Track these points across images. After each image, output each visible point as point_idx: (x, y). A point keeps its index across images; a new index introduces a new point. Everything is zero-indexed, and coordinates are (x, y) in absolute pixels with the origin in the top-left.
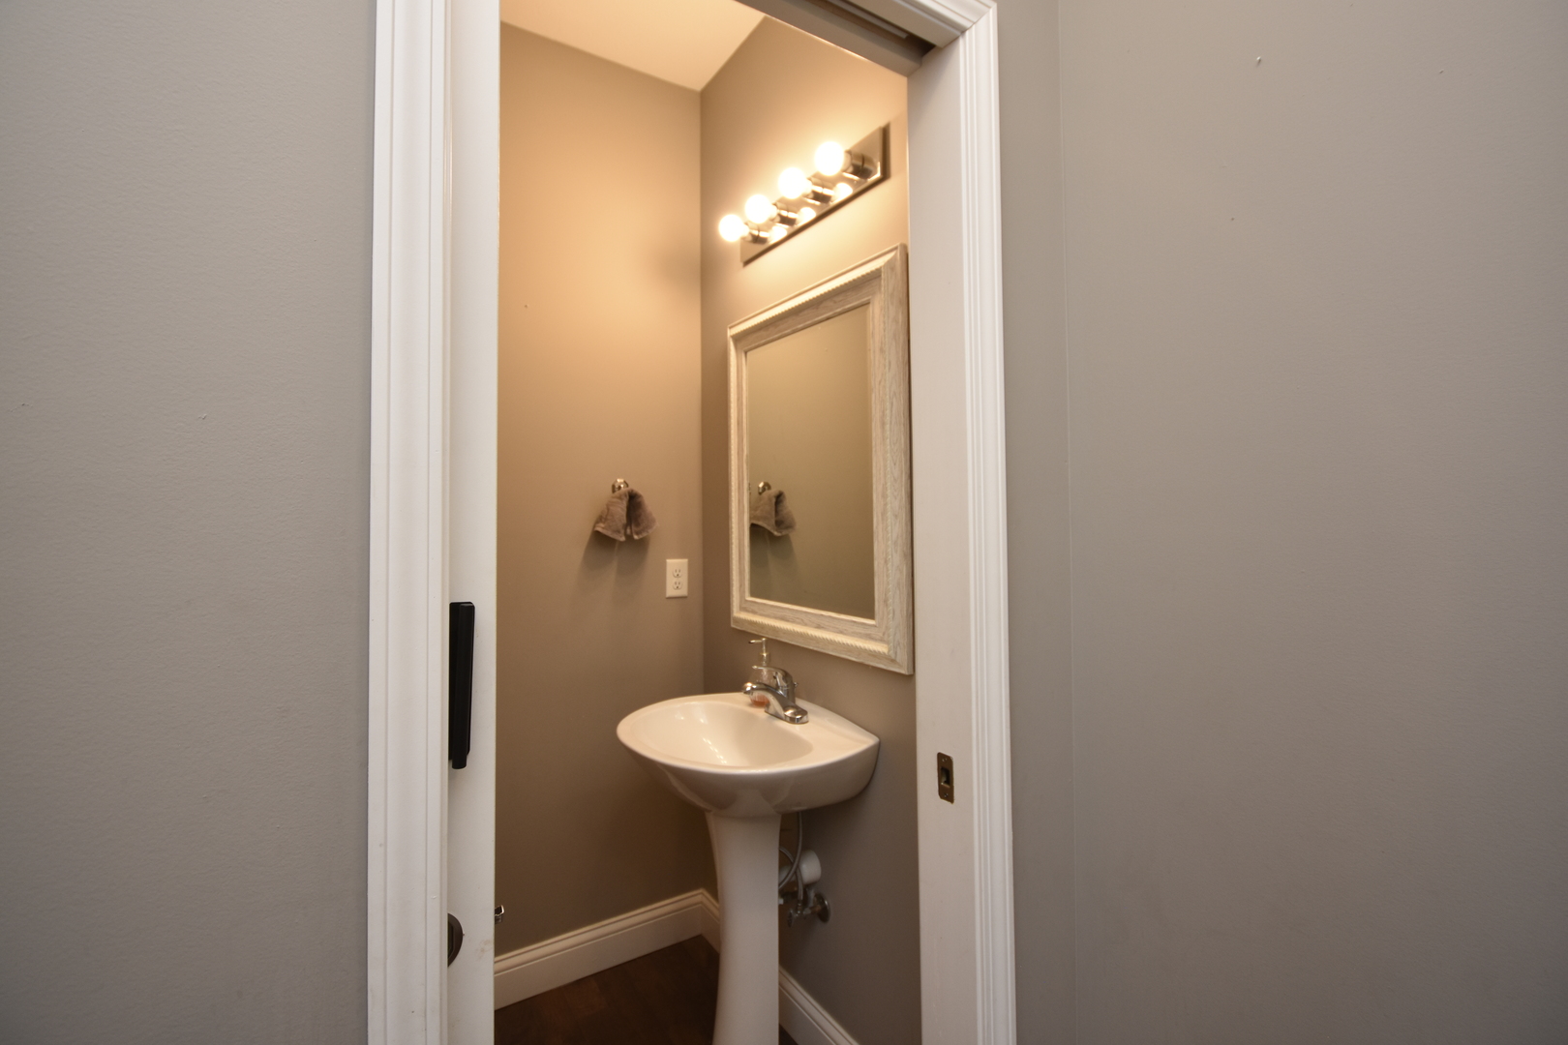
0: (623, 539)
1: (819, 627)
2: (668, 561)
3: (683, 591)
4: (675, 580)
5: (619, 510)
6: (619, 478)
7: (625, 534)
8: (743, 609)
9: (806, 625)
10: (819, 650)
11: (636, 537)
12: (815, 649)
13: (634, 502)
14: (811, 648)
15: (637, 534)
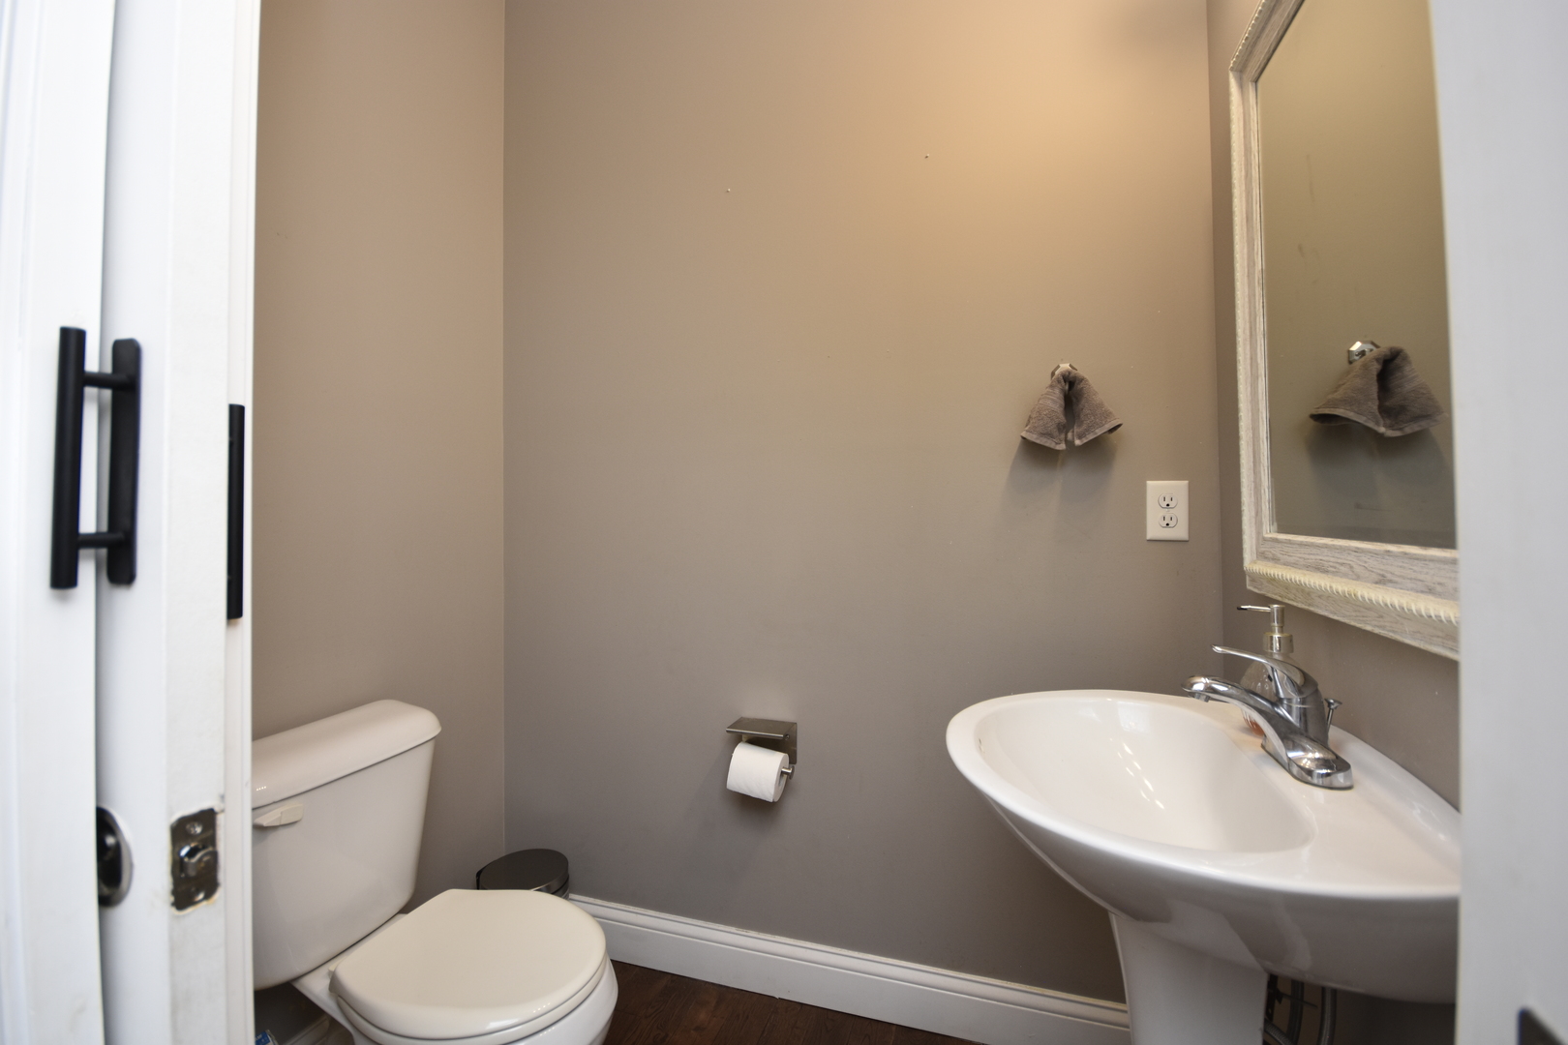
0: (1062, 446)
1: (1382, 581)
2: (1149, 482)
3: (1180, 532)
4: (1164, 512)
5: (1049, 402)
6: (1063, 361)
7: (1066, 441)
8: (1262, 556)
9: (1358, 578)
10: (1383, 632)
11: (1078, 442)
12: (1377, 631)
13: (1072, 390)
14: (1368, 628)
15: (1080, 438)
